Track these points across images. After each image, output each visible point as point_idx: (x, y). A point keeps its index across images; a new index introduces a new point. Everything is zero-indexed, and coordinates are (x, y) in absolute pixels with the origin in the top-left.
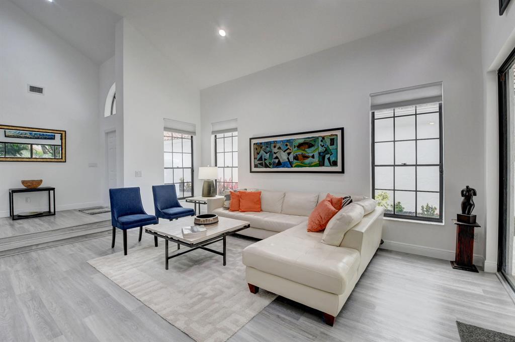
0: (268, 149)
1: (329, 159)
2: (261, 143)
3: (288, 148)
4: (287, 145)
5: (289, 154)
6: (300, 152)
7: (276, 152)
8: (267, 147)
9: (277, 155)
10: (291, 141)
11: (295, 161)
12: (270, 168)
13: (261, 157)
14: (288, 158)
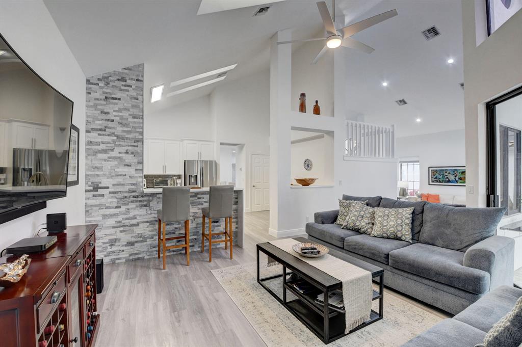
0: (442, 173)
2: (437, 170)
3: (455, 174)
4: (454, 172)
5: (455, 176)
6: (462, 176)
7: (446, 175)
9: (448, 176)
12: (442, 183)
13: (437, 177)
14: (455, 179)
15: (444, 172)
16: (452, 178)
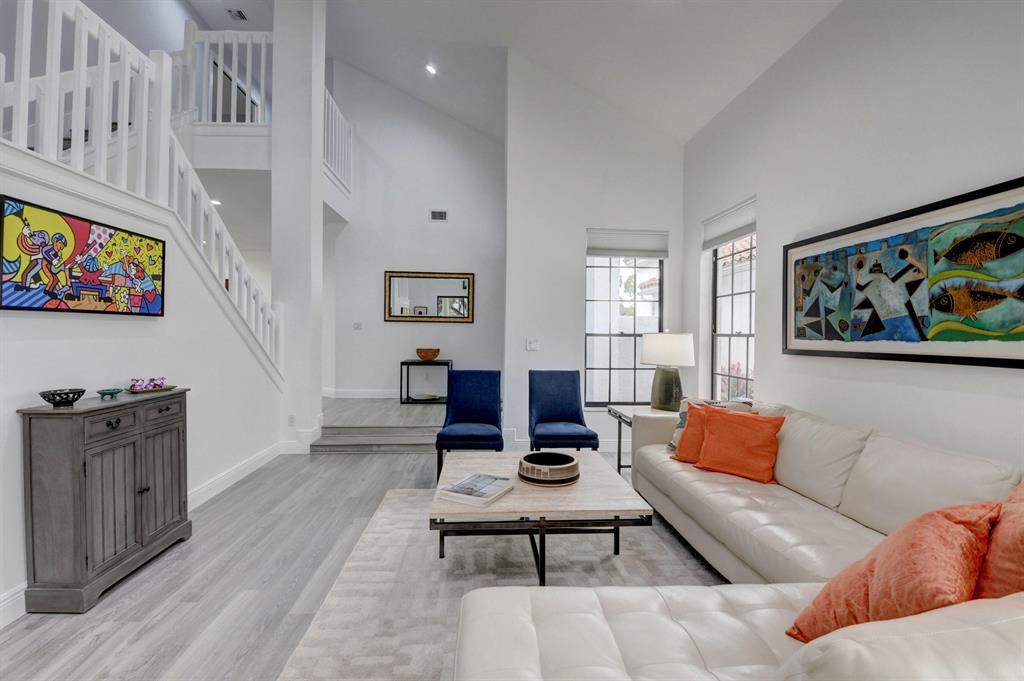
0: (838, 275)
2: (816, 258)
3: (911, 266)
4: (903, 254)
5: (912, 287)
6: (958, 278)
7: (862, 283)
8: (835, 268)
9: (869, 293)
10: (922, 236)
11: (937, 315)
12: (843, 340)
13: (817, 303)
14: (909, 305)
15: (853, 260)
16: (890, 299)
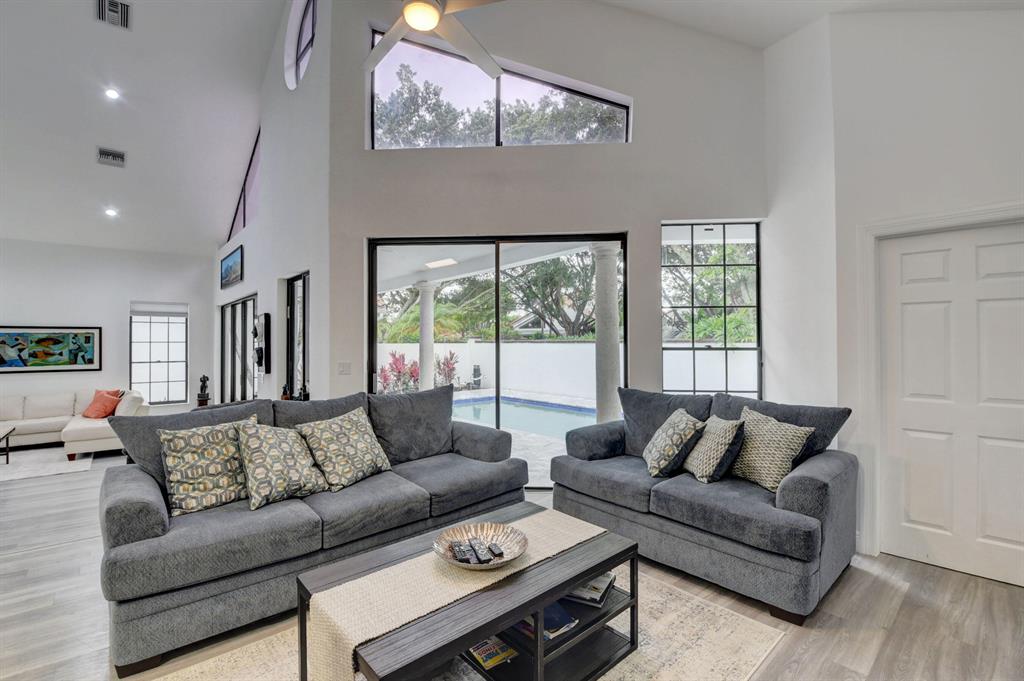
1: (83, 357)
3: (20, 344)
4: (17, 340)
6: (39, 349)
14: (19, 356)
